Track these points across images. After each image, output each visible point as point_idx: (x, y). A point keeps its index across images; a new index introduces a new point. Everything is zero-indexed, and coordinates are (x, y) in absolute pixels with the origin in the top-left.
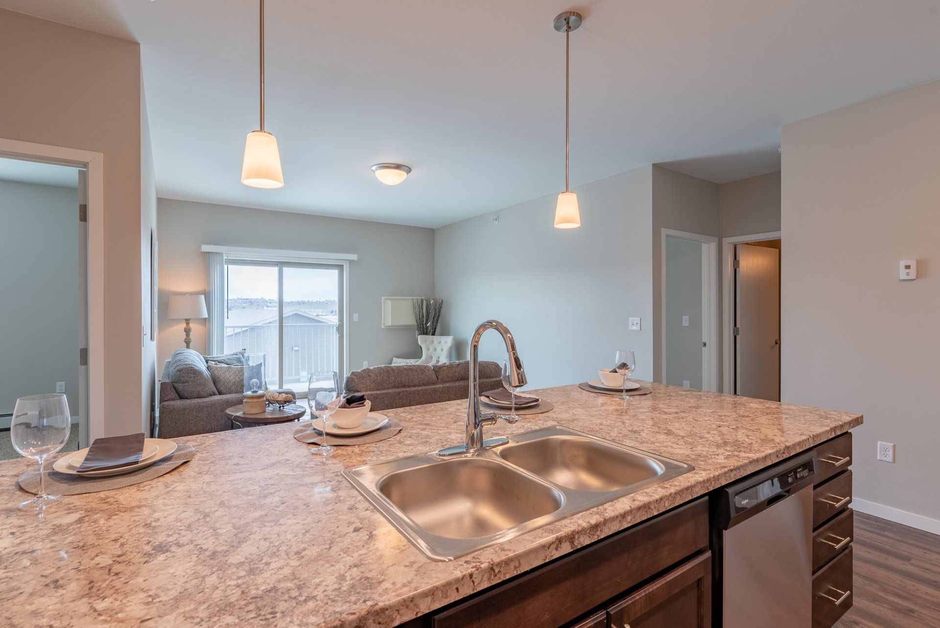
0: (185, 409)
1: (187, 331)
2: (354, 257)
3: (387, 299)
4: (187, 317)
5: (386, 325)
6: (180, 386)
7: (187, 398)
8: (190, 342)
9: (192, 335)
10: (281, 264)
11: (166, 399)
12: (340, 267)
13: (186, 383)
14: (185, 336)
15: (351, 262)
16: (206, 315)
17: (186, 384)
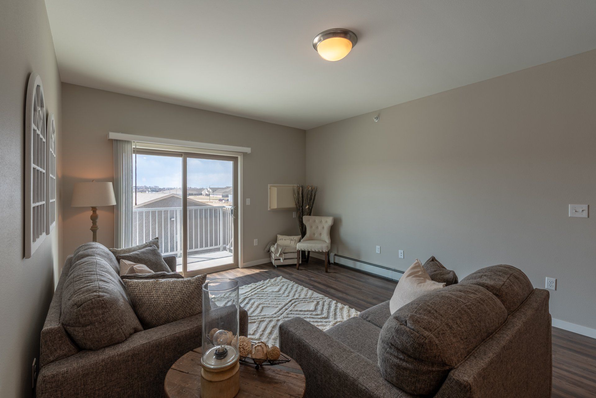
0: (87, 374)
1: (94, 218)
2: (248, 150)
3: (272, 186)
4: (94, 205)
5: (271, 208)
6: (78, 333)
7: (91, 350)
8: (96, 230)
9: (99, 222)
10: (185, 155)
11: (51, 358)
12: (235, 159)
13: (88, 325)
14: (92, 225)
15: (245, 154)
16: (114, 202)
17: (89, 327)
